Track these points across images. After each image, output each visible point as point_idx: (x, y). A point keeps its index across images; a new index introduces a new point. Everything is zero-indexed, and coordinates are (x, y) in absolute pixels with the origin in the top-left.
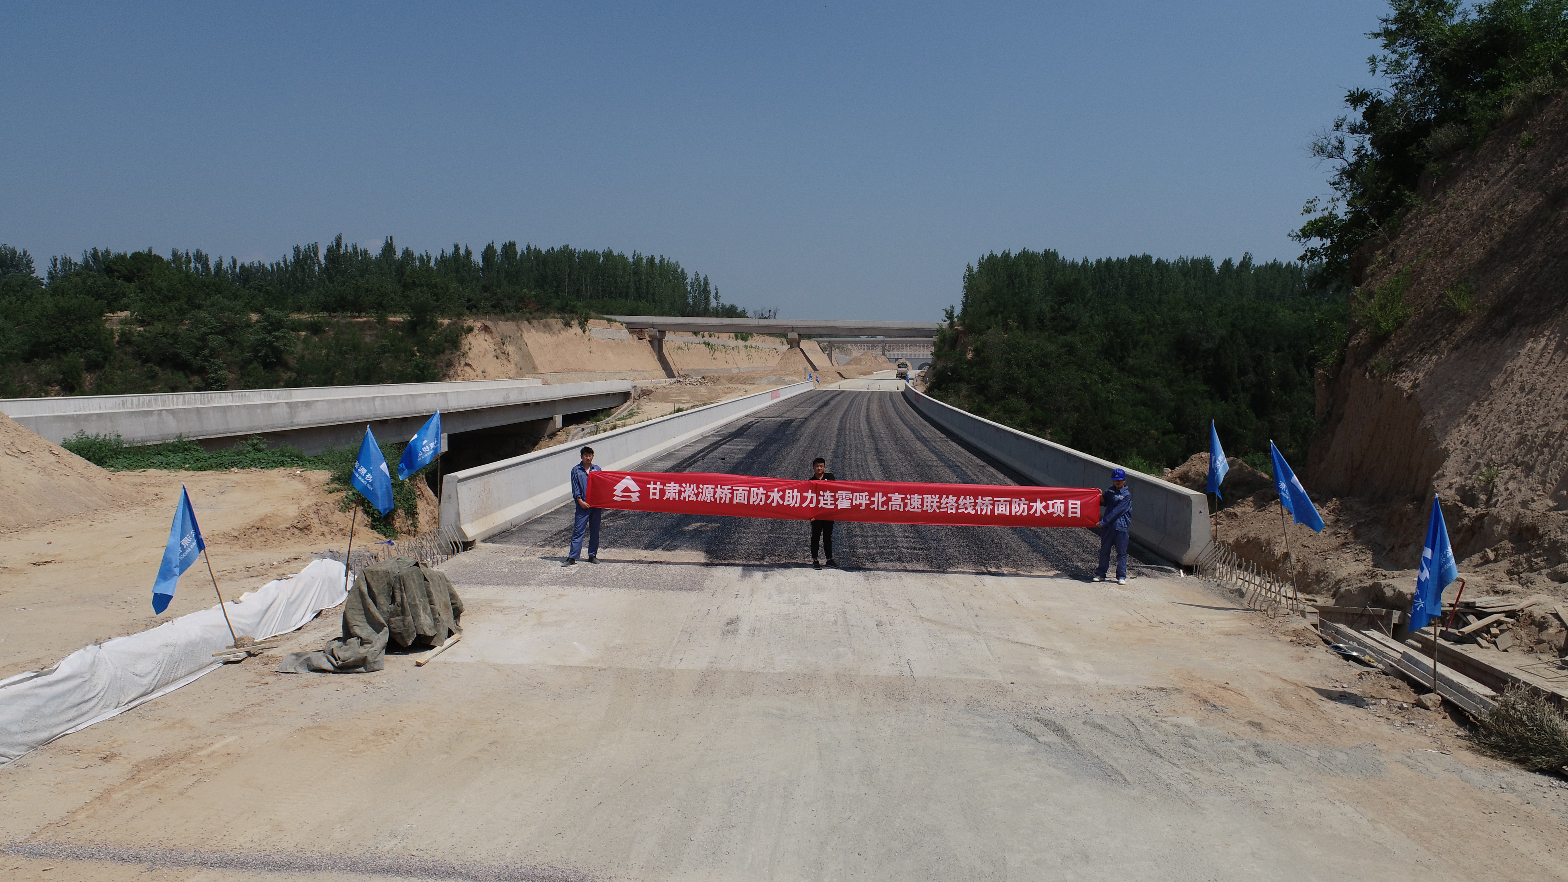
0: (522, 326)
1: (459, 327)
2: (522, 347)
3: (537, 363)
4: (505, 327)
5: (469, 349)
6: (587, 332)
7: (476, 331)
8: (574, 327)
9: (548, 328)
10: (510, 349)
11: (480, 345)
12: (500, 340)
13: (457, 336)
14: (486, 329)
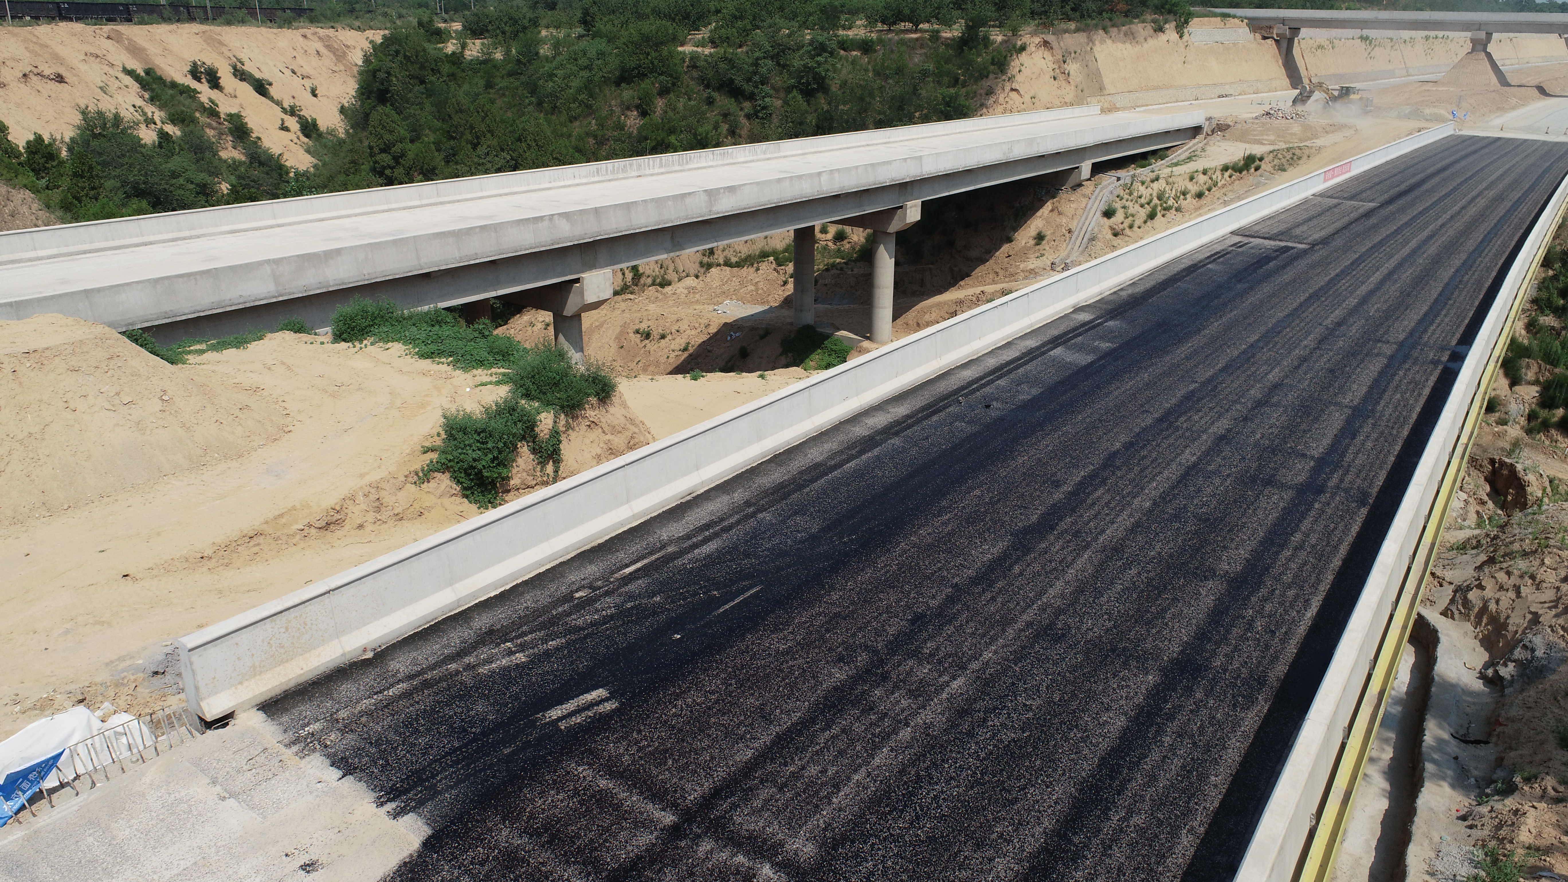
0: (1095, 37)
1: (1011, 47)
2: (1090, 64)
3: (1107, 81)
4: (1073, 41)
5: (1019, 71)
6: (1186, 37)
7: (1032, 48)
8: (1167, 31)
9: (1131, 36)
10: (1073, 67)
11: (1034, 65)
12: (1060, 57)
13: (1005, 57)
14: (1046, 44)
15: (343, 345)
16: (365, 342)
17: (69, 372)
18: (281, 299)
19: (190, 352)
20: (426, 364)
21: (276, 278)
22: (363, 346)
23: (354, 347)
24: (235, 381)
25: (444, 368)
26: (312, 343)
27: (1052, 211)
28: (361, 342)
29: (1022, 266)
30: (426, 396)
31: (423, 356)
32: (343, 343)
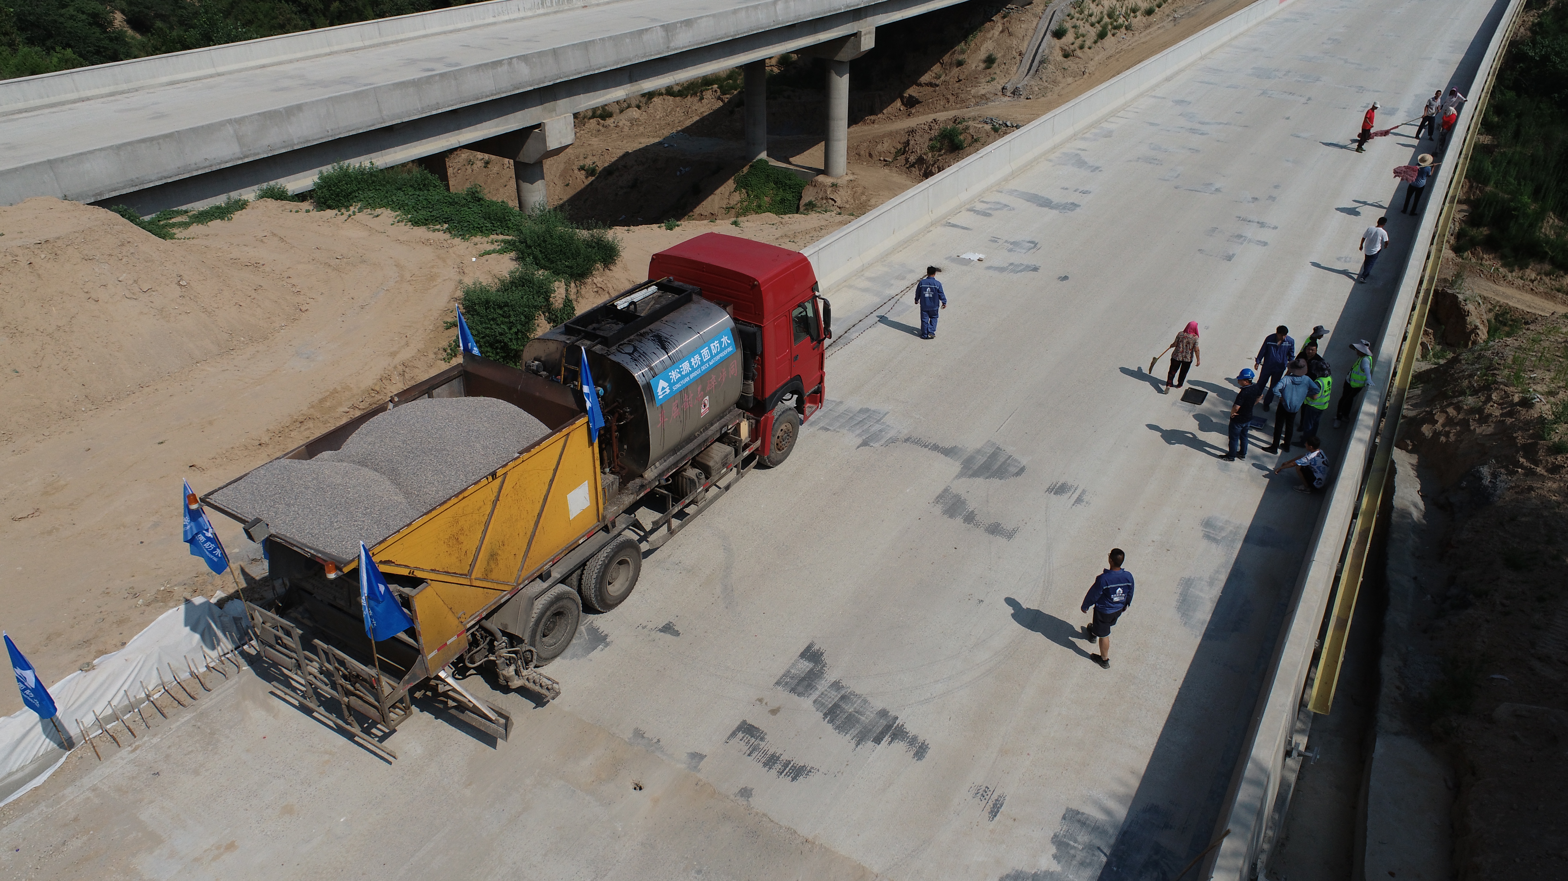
15: (330, 213)
16: (352, 208)
17: (84, 261)
18: (246, 160)
19: (174, 225)
20: (421, 232)
21: (239, 139)
22: (351, 212)
23: (342, 214)
24: (231, 256)
25: (441, 236)
26: (297, 212)
27: (1002, 32)
28: (347, 208)
29: (973, 91)
30: (433, 267)
31: (416, 223)
32: (329, 211)
